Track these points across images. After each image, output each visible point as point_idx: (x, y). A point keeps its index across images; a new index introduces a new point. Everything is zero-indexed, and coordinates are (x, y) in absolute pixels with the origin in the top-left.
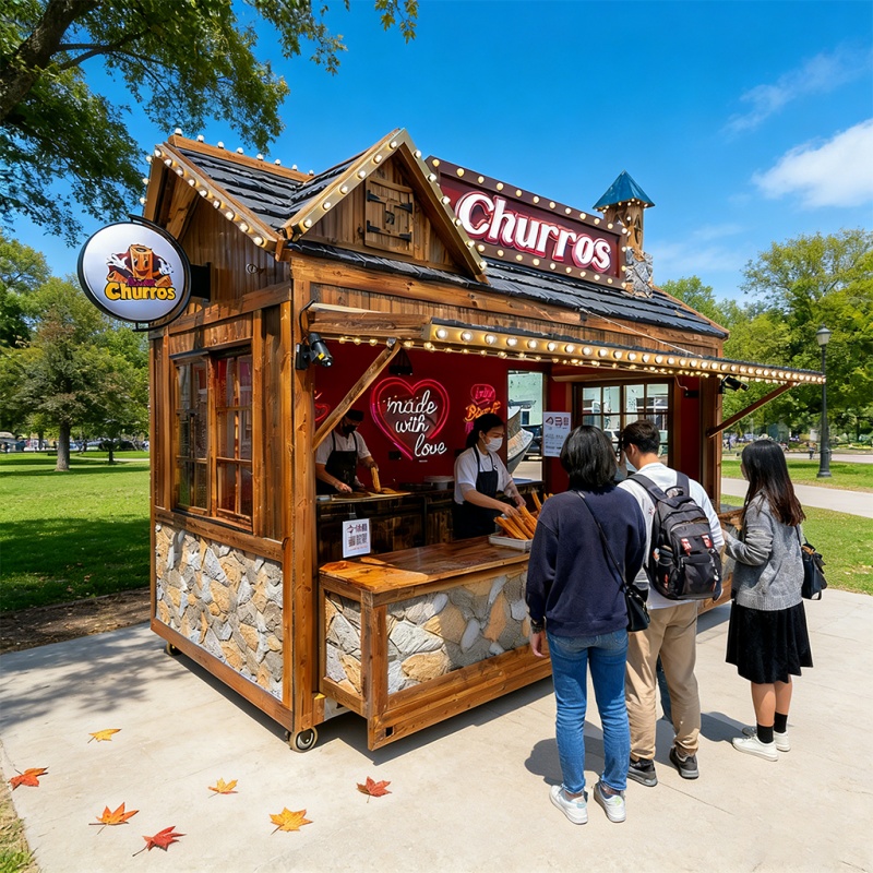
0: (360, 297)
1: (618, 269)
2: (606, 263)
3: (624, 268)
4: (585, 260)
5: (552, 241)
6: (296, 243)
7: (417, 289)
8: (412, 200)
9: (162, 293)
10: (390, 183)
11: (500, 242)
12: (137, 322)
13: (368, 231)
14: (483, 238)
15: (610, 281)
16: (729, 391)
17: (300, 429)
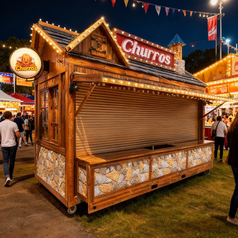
0: (89, 70)
1: (173, 65)
2: (169, 62)
3: (175, 65)
4: (162, 62)
5: (152, 55)
6: (69, 53)
7: (107, 68)
8: (106, 41)
9: (33, 69)
10: (99, 35)
11: (135, 55)
12: (27, 78)
13: (92, 50)
14: (130, 54)
15: (170, 68)
16: (207, 105)
17: (70, 112)
